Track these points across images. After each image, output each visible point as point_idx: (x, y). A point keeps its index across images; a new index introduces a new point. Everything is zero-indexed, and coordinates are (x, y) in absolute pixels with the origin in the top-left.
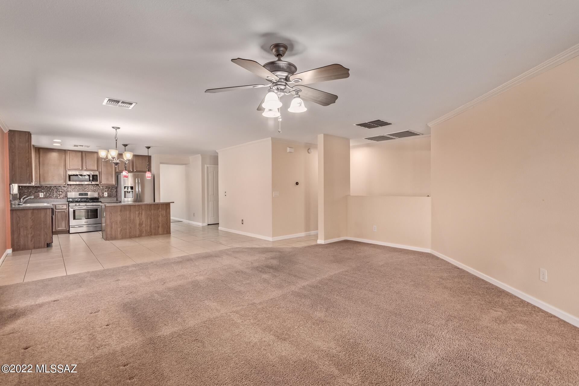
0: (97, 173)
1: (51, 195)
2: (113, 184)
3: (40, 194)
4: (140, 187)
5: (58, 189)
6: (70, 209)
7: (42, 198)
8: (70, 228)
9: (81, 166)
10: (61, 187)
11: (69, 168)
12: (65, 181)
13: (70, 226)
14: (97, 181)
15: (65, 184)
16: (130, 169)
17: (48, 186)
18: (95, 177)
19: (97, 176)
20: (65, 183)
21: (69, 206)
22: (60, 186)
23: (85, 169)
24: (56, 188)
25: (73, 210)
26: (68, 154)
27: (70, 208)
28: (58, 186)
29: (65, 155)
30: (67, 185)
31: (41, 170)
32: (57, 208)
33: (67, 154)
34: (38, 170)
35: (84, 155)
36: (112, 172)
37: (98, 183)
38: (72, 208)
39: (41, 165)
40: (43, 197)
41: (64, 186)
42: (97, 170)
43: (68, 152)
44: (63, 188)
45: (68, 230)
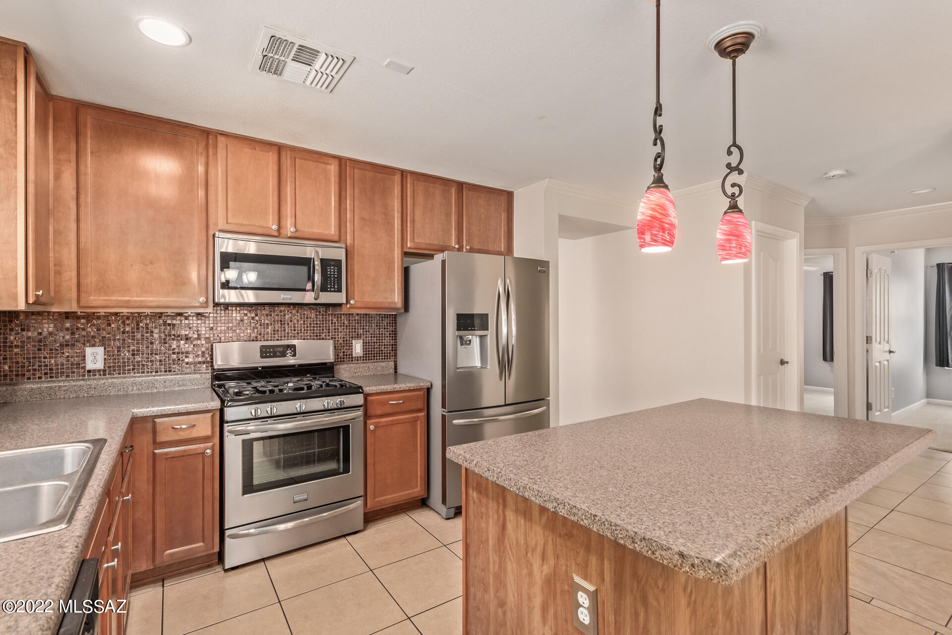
0: (339, 254)
1: (138, 358)
2: (393, 306)
3: (89, 351)
4: (513, 316)
5: (174, 325)
6: (229, 439)
7: (99, 371)
8: (228, 541)
9: (276, 217)
10: (186, 318)
11: (222, 224)
12: (204, 284)
13: (227, 533)
14: (340, 290)
15: (205, 305)
16: (450, 239)
17: (125, 311)
18: (331, 270)
19: (338, 263)
20: (202, 299)
21: (222, 421)
22: (180, 314)
23: (292, 230)
24: (165, 324)
25: (244, 441)
26: (221, 153)
27: (226, 434)
28: (169, 311)
29: (207, 157)
30: (216, 305)
31: (87, 225)
32: (161, 438)
33: (215, 154)
34: (73, 226)
35: (287, 163)
36: (392, 250)
37: (340, 298)
38: (237, 433)
39: (88, 198)
40: (100, 365)
41: (198, 314)
42: (336, 238)
43: (221, 139)
44: (193, 321)
45: (217, 549)
